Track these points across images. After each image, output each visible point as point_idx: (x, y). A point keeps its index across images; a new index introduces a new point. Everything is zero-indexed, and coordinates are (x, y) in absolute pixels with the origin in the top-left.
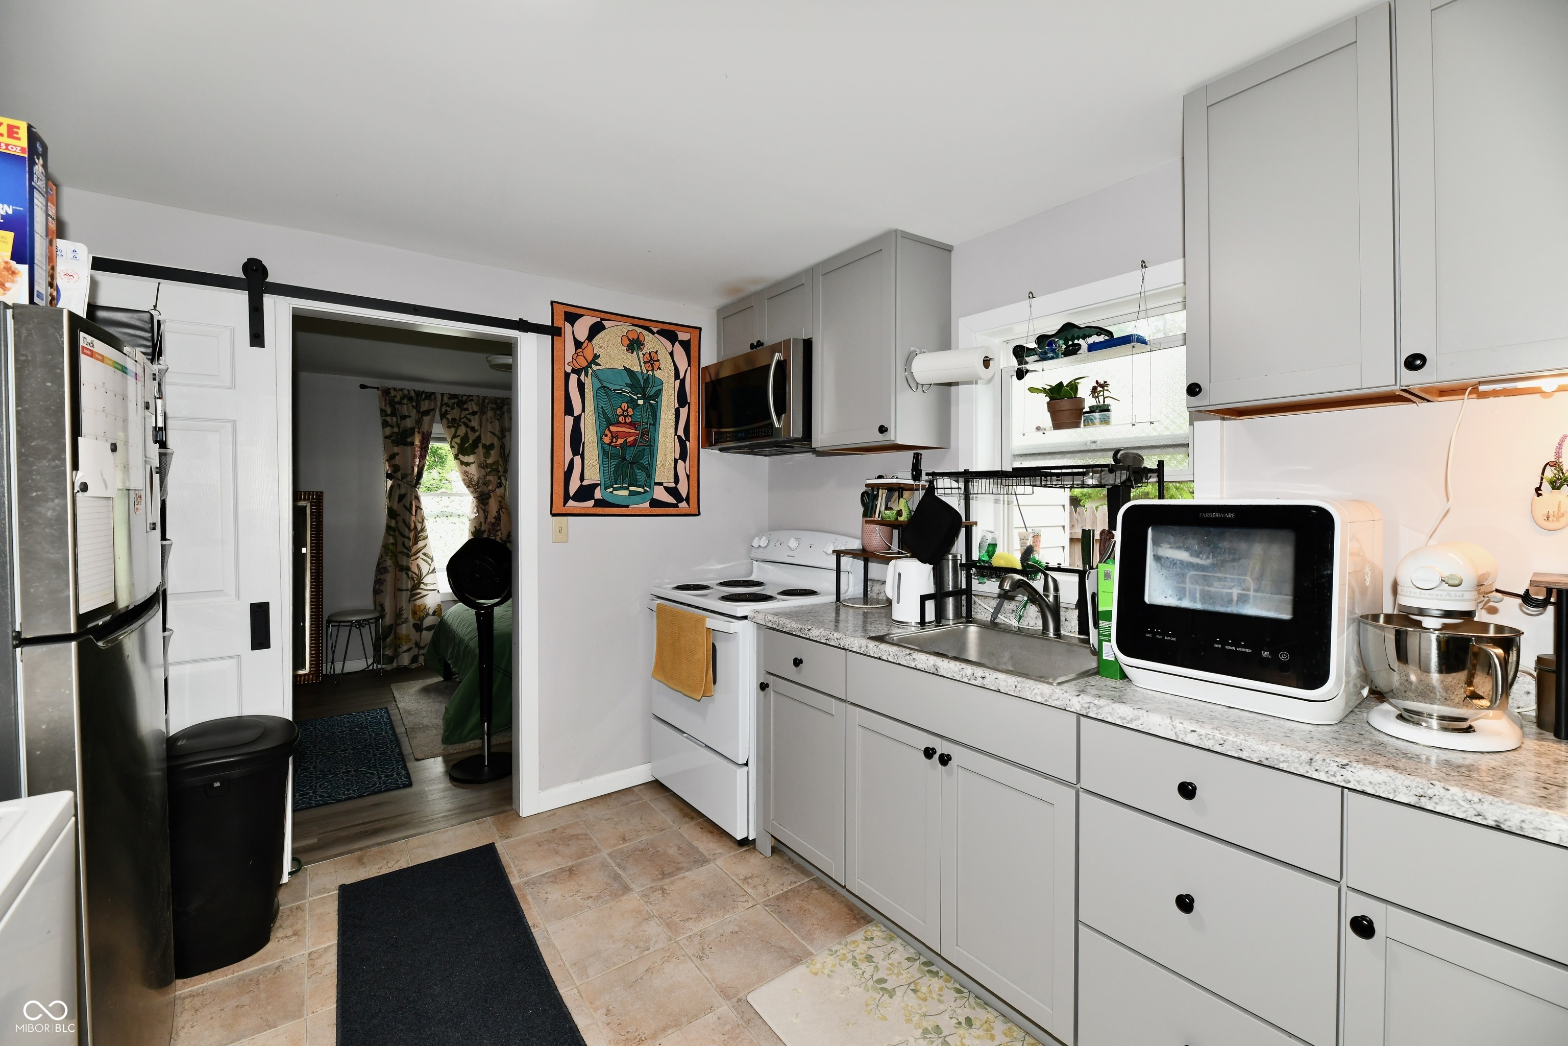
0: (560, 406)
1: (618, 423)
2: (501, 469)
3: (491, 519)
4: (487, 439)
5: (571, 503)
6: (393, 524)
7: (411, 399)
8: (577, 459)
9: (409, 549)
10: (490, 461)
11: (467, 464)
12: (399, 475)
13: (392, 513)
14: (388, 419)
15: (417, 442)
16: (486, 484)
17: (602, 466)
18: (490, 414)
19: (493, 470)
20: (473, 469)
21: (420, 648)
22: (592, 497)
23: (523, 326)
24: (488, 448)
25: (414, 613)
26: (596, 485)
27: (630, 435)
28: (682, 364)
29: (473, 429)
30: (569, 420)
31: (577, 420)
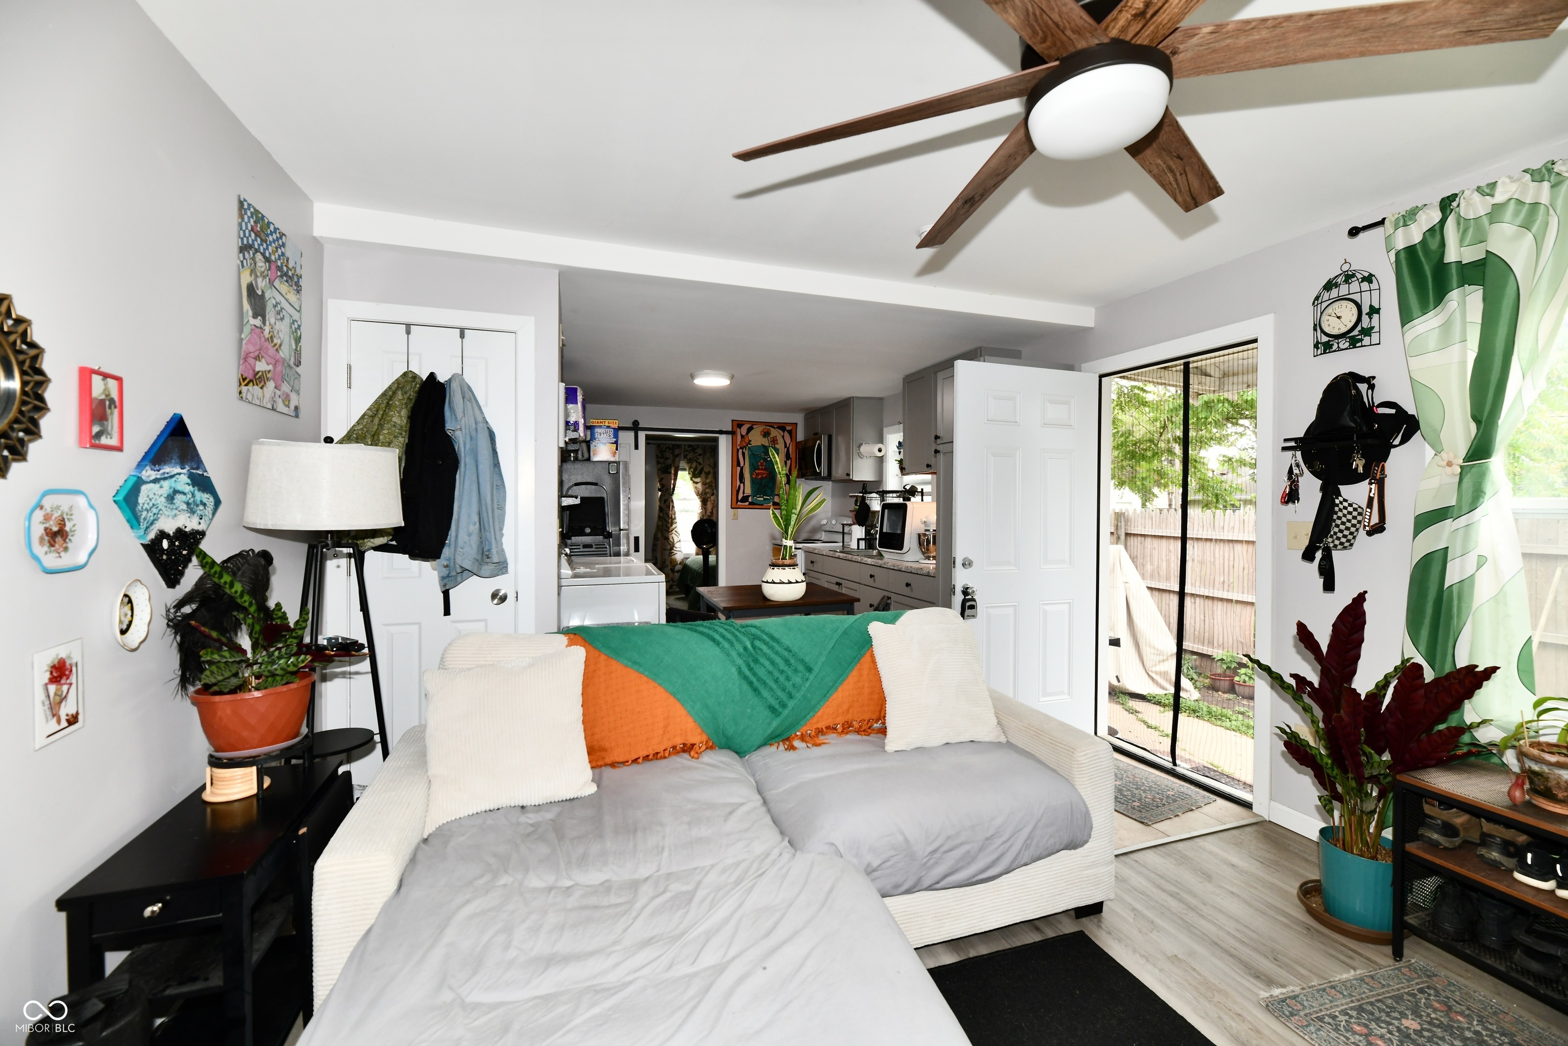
0: (735, 463)
1: (759, 469)
2: (713, 485)
3: (708, 513)
4: (706, 469)
5: (739, 503)
6: (661, 515)
7: (670, 448)
8: (742, 485)
9: (669, 528)
10: (708, 481)
11: (697, 483)
12: (664, 489)
13: (661, 509)
14: (660, 460)
15: (673, 472)
16: (706, 494)
17: (752, 487)
18: (708, 454)
19: (710, 486)
20: (699, 486)
21: (674, 582)
22: (748, 501)
23: (721, 432)
24: (708, 474)
25: (671, 563)
26: (749, 496)
27: (764, 474)
28: (788, 441)
29: (700, 464)
30: (739, 469)
31: (742, 468)
